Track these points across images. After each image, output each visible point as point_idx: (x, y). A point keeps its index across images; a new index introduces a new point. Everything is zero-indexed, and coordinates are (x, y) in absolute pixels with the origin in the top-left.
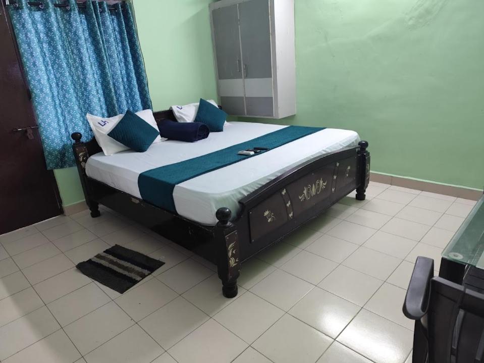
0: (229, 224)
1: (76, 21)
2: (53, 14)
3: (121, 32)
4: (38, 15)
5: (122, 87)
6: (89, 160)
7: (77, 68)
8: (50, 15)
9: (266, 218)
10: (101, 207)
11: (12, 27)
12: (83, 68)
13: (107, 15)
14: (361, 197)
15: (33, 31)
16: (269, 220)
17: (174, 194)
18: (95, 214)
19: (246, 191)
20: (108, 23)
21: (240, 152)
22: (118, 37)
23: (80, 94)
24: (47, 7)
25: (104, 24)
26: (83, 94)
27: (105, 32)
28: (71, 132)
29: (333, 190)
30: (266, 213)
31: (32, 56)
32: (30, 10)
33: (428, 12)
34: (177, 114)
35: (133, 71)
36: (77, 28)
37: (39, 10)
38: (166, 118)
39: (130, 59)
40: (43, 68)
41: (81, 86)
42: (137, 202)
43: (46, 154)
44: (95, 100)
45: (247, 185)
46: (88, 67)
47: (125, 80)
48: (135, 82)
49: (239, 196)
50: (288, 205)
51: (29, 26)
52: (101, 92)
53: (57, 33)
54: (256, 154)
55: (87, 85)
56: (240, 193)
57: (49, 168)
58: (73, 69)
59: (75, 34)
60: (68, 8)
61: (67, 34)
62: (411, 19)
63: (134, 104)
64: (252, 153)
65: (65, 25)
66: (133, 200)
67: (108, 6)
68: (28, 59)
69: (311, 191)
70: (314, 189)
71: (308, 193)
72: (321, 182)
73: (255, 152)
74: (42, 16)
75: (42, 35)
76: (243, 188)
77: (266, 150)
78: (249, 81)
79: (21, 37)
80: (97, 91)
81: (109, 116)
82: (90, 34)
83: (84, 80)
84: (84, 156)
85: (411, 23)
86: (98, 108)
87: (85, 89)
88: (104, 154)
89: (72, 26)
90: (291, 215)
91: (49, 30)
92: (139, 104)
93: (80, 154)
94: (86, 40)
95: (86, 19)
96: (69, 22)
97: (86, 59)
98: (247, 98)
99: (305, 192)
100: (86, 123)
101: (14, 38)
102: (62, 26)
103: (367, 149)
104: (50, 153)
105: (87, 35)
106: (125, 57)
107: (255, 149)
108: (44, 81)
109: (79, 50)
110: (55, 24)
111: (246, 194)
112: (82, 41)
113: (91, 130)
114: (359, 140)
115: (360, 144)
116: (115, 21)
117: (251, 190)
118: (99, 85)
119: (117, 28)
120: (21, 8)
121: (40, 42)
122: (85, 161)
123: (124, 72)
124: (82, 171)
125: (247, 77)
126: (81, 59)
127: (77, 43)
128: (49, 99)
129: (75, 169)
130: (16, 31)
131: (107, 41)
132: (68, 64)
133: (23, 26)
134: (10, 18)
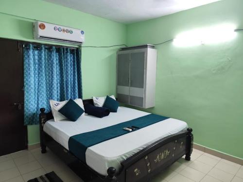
0: (114, 177)
1: (54, 56)
2: (43, 52)
3: (74, 62)
4: (36, 52)
5: (70, 87)
6: (46, 123)
7: (49, 77)
8: (42, 52)
9: (135, 173)
10: (47, 149)
11: (23, 56)
12: (52, 77)
13: (69, 54)
14: (188, 158)
15: (33, 59)
16: (137, 174)
17: (86, 153)
18: (44, 151)
19: (126, 156)
20: (69, 57)
21: (124, 128)
22: (72, 63)
23: (48, 89)
24: (42, 49)
25: (66, 57)
26: (50, 89)
27: (67, 61)
28: (40, 107)
29: (173, 155)
30: (136, 170)
31: (29, 70)
32: (33, 50)
33: (223, 68)
34: (95, 102)
35: (77, 79)
36: (53, 59)
37: (38, 50)
38: (89, 103)
39: (76, 74)
40: (33, 76)
41: (50, 84)
42: (66, 152)
43: (25, 117)
44: (55, 92)
45: (127, 153)
46: (55, 77)
47: (72, 83)
48: (77, 85)
49: (121, 160)
50: (148, 165)
51: (31, 57)
52: (59, 88)
53: (44, 61)
54: (133, 130)
55: (53, 84)
56: (122, 158)
57: (25, 125)
58: (47, 77)
59: (52, 61)
60: (51, 50)
61: (48, 61)
62: (214, 70)
63: (74, 95)
64: (131, 130)
65: (48, 57)
66: (64, 150)
67: (70, 50)
68: (27, 71)
69: (161, 157)
70: (163, 155)
71: (159, 157)
72: (167, 151)
73: (132, 130)
74: (38, 53)
75: (36, 61)
76: (124, 155)
77: (138, 128)
78: (132, 88)
79: (26, 61)
80: (57, 87)
81: (61, 101)
82: (59, 62)
83: (52, 82)
84: (44, 120)
85: (214, 72)
86: (56, 96)
87: (52, 86)
88: (54, 121)
89: (51, 58)
90: (149, 171)
91: (40, 59)
92: (77, 95)
93: (43, 119)
94: (57, 64)
95: (59, 55)
96: (50, 56)
97: (55, 73)
98: (131, 96)
99: (158, 157)
100: (48, 103)
101: (23, 61)
102: (46, 57)
103: (192, 133)
104: (27, 117)
105: (58, 62)
106: (74, 72)
107: (133, 127)
108: (32, 82)
109: (52, 69)
110: (44, 56)
111: (125, 158)
112: (55, 65)
113: (50, 107)
114: (188, 127)
115: (188, 129)
116: (72, 56)
117: (128, 156)
118: (59, 85)
119: (72, 60)
120: (29, 49)
121: (35, 63)
122: (44, 123)
123: (72, 79)
124: (41, 128)
125: (131, 86)
126: (52, 73)
127: (52, 65)
128: (33, 90)
129: (38, 126)
130: (25, 59)
131: (67, 65)
132: (46, 74)
133: (28, 56)
134: (23, 53)
